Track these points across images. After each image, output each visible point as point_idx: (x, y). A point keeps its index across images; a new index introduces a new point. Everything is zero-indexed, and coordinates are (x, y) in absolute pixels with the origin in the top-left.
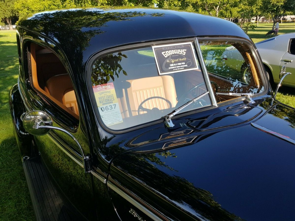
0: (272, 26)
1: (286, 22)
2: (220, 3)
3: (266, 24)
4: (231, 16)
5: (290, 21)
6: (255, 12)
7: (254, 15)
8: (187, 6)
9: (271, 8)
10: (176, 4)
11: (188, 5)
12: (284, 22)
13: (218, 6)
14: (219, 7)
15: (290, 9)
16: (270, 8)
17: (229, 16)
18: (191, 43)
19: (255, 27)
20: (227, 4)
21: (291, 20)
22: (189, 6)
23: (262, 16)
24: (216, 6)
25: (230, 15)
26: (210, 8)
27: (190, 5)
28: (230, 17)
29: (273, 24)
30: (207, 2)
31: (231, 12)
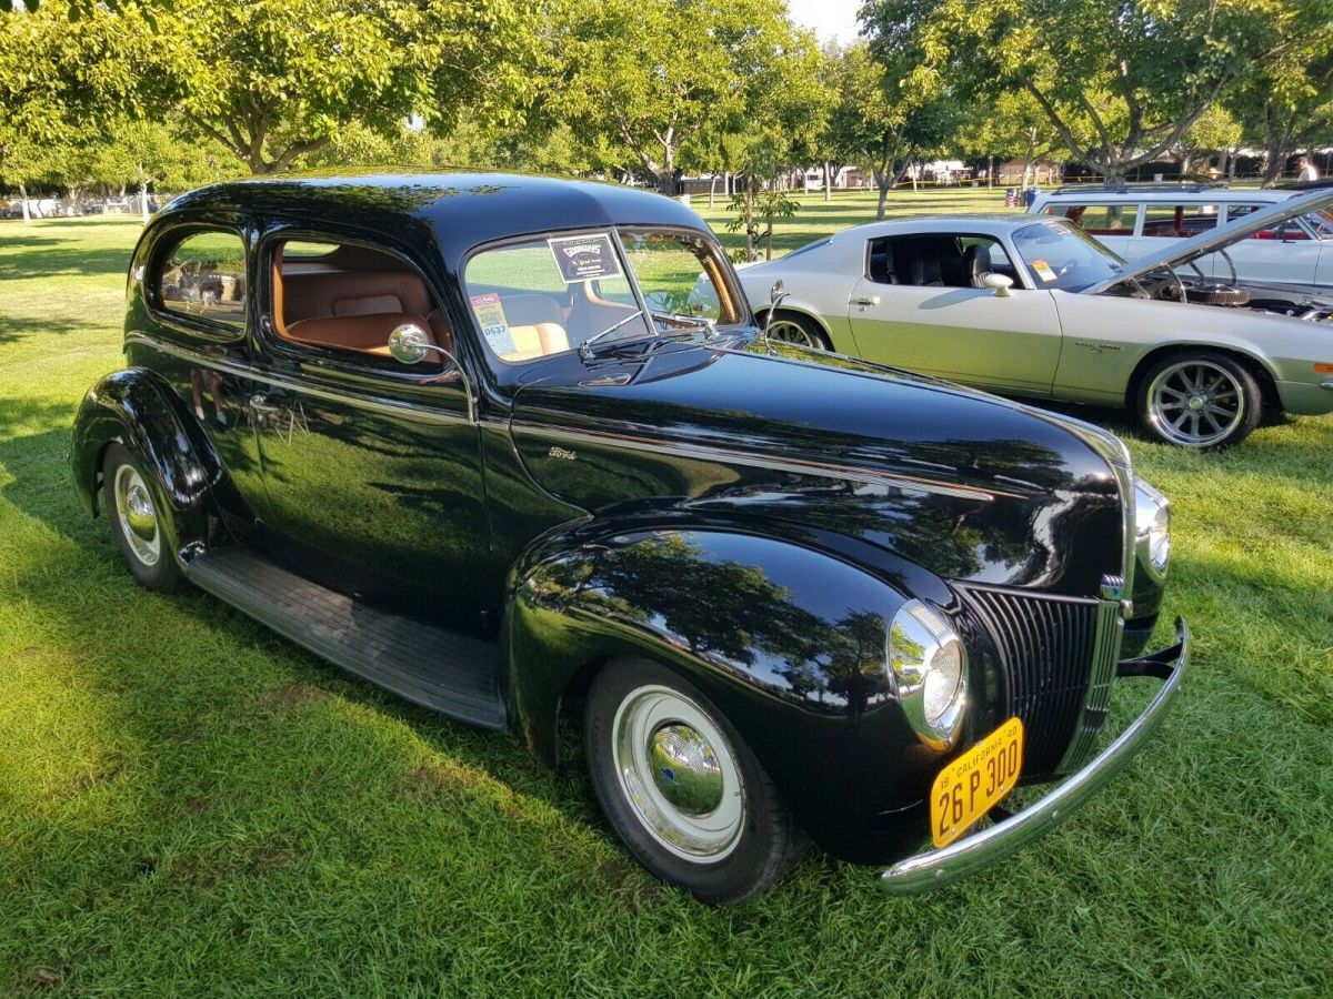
0: (877, 203)
1: (934, 186)
2: (675, 117)
3: (862, 195)
4: (727, 164)
5: (949, 182)
6: (813, 147)
7: (813, 162)
8: (548, 127)
9: (864, 136)
10: (507, 118)
11: (551, 124)
12: (927, 186)
13: (671, 130)
14: (674, 133)
15: (931, 139)
16: (860, 137)
17: (717, 164)
18: (606, 235)
19: (796, 209)
20: (704, 120)
21: (949, 179)
22: (556, 125)
23: (843, 165)
24: (664, 129)
25: (722, 161)
26: (640, 136)
27: (560, 122)
28: (721, 168)
29: (877, 195)
30: (626, 114)
31: (722, 148)
